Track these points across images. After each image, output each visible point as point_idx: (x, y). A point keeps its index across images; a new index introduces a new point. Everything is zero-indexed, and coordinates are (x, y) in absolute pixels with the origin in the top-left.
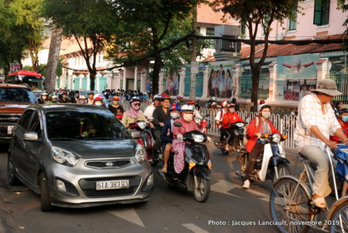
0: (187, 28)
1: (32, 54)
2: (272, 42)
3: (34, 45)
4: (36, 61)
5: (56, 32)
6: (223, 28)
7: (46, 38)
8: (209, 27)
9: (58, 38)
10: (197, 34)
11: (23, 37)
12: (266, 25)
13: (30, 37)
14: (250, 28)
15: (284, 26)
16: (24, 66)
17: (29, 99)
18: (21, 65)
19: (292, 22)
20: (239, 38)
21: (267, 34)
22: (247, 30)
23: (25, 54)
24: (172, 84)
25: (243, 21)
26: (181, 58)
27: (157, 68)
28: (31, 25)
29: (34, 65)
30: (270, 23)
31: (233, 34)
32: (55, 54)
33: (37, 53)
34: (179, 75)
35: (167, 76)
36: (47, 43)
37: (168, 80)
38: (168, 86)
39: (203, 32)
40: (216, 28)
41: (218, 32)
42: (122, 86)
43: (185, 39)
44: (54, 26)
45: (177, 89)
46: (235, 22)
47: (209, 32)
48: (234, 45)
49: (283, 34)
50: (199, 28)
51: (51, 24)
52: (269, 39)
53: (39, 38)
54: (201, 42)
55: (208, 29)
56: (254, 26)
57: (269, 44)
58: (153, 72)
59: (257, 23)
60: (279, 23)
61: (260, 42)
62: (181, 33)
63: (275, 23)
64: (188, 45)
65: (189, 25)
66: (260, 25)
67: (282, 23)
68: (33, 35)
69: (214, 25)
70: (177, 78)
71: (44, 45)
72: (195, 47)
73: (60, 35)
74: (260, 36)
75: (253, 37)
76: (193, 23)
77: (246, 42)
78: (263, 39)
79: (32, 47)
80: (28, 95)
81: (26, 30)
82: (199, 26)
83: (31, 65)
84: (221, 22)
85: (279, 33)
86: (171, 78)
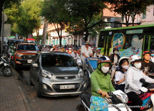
0: (99, 19)
1: (37, 31)
2: (135, 24)
3: (37, 27)
4: (38, 34)
5: (46, 22)
6: (114, 18)
7: (42, 24)
8: (108, 18)
9: (47, 24)
10: (103, 21)
11: (33, 24)
12: (133, 17)
13: (36, 24)
14: (126, 18)
15: (141, 17)
16: (33, 36)
17: (36, 49)
18: (32, 36)
19: (144, 15)
20: (121, 22)
21: (133, 20)
22: (125, 19)
23: (34, 31)
24: (93, 42)
25: (123, 16)
26: (96, 31)
27: (87, 35)
28: (36, 20)
29: (38, 35)
30: (134, 16)
31: (119, 21)
32: (46, 31)
33: (38, 31)
34: (96, 38)
35: (91, 39)
36: (42, 26)
38: (91, 43)
39: (106, 20)
40: (111, 18)
41: (112, 20)
42: (72, 43)
43: (98, 23)
44: (45, 19)
45: (95, 44)
46: (119, 16)
47: (108, 20)
48: (119, 25)
49: (140, 20)
50: (104, 19)
51: (44, 19)
52: (134, 22)
53: (39, 25)
54: (105, 24)
55: (108, 19)
56: (128, 17)
57: (134, 25)
58: (85, 37)
59: (129, 16)
60: (139, 16)
61: (130, 24)
62: (96, 21)
63: (137, 16)
64: (100, 26)
65: (100, 18)
66: (130, 17)
67: (140, 15)
68: (37, 23)
69: (110, 17)
70: (95, 40)
71: (41, 27)
72: (103, 27)
73: (48, 23)
74: (130, 21)
75: (127, 22)
76: (101, 17)
77: (124, 24)
78: (132, 22)
79: (37, 28)
80: (35, 47)
81: (34, 21)
82: (104, 18)
83: (36, 35)
84: (114, 16)
85: (138, 20)
86: (93, 40)
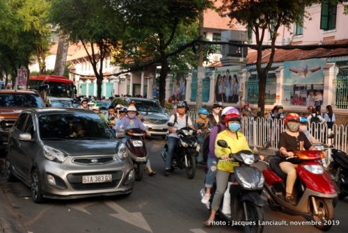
0: (193, 33)
1: (39, 60)
2: (279, 47)
3: (42, 51)
4: (43, 67)
5: (63, 37)
6: (229, 32)
7: (54, 44)
8: (215, 32)
9: (65, 44)
10: (204, 40)
11: (31, 43)
12: (273, 30)
13: (37, 42)
14: (257, 33)
15: (291, 31)
16: (31, 71)
17: (36, 104)
18: (28, 71)
19: (299, 28)
20: (246, 43)
21: (273, 39)
22: (254, 35)
23: (33, 60)
24: (179, 89)
25: (250, 27)
26: (187, 64)
27: (164, 73)
28: (38, 31)
29: (42, 71)
30: (276, 28)
31: (240, 39)
32: (62, 60)
33: (44, 59)
34: (186, 81)
35: (173, 81)
36: (54, 49)
37: (175, 85)
38: (175, 91)
39: (210, 38)
40: (222, 33)
41: (225, 38)
42: (128, 92)
43: (191, 44)
44: (62, 32)
45: (183, 94)
46: (241, 27)
47: (215, 37)
48: (241, 50)
49: (289, 39)
50: (205, 33)
51: (58, 30)
52: (276, 44)
53: (46, 44)
54: (208, 48)
55: (214, 34)
56: (260, 31)
57: (276, 49)
58: (160, 78)
59: (264, 28)
60: (286, 29)
61: (267, 47)
62: (187, 39)
63: (281, 29)
64: (194, 50)
65: (196, 31)
66: (266, 31)
67: (289, 28)
68: (40, 41)
69: (220, 30)
70: (183, 84)
71: (51, 51)
72: (202, 53)
73: (67, 41)
74: (267, 41)
75: (259, 42)
76: (199, 29)
77: (253, 47)
78: (270, 44)
79: (40, 53)
80: (35, 100)
81: (34, 35)
82: (205, 31)
83: (38, 70)
84: (228, 28)
85: (286, 38)
86: (178, 84)
